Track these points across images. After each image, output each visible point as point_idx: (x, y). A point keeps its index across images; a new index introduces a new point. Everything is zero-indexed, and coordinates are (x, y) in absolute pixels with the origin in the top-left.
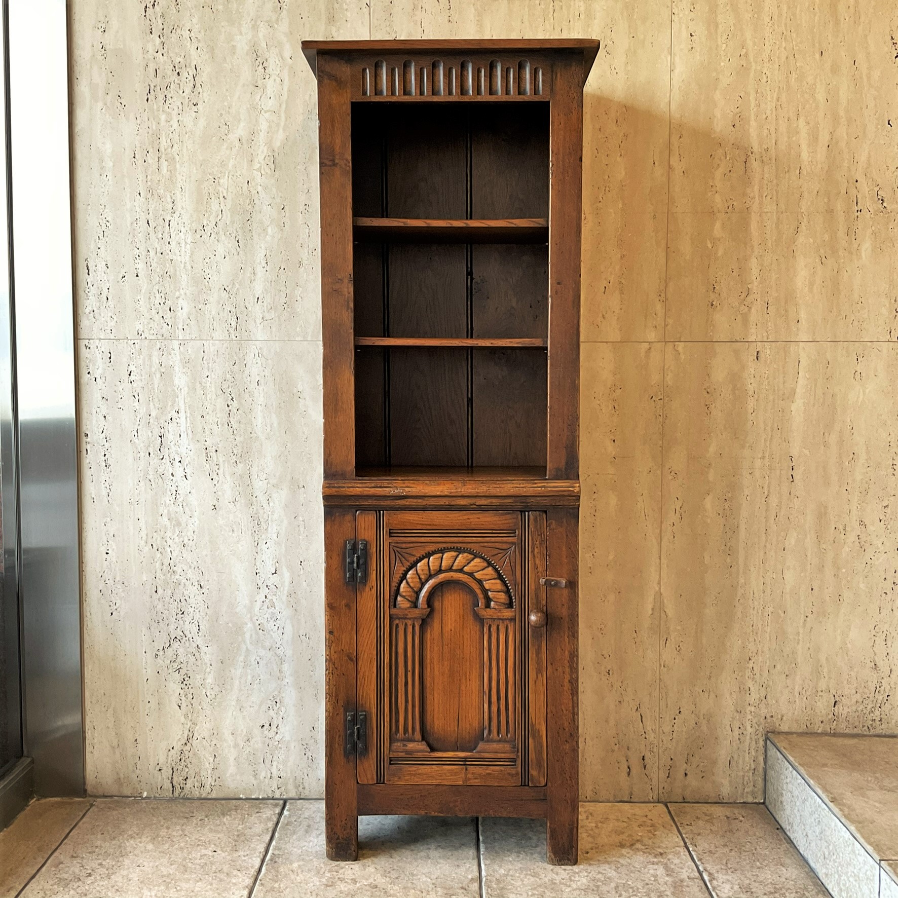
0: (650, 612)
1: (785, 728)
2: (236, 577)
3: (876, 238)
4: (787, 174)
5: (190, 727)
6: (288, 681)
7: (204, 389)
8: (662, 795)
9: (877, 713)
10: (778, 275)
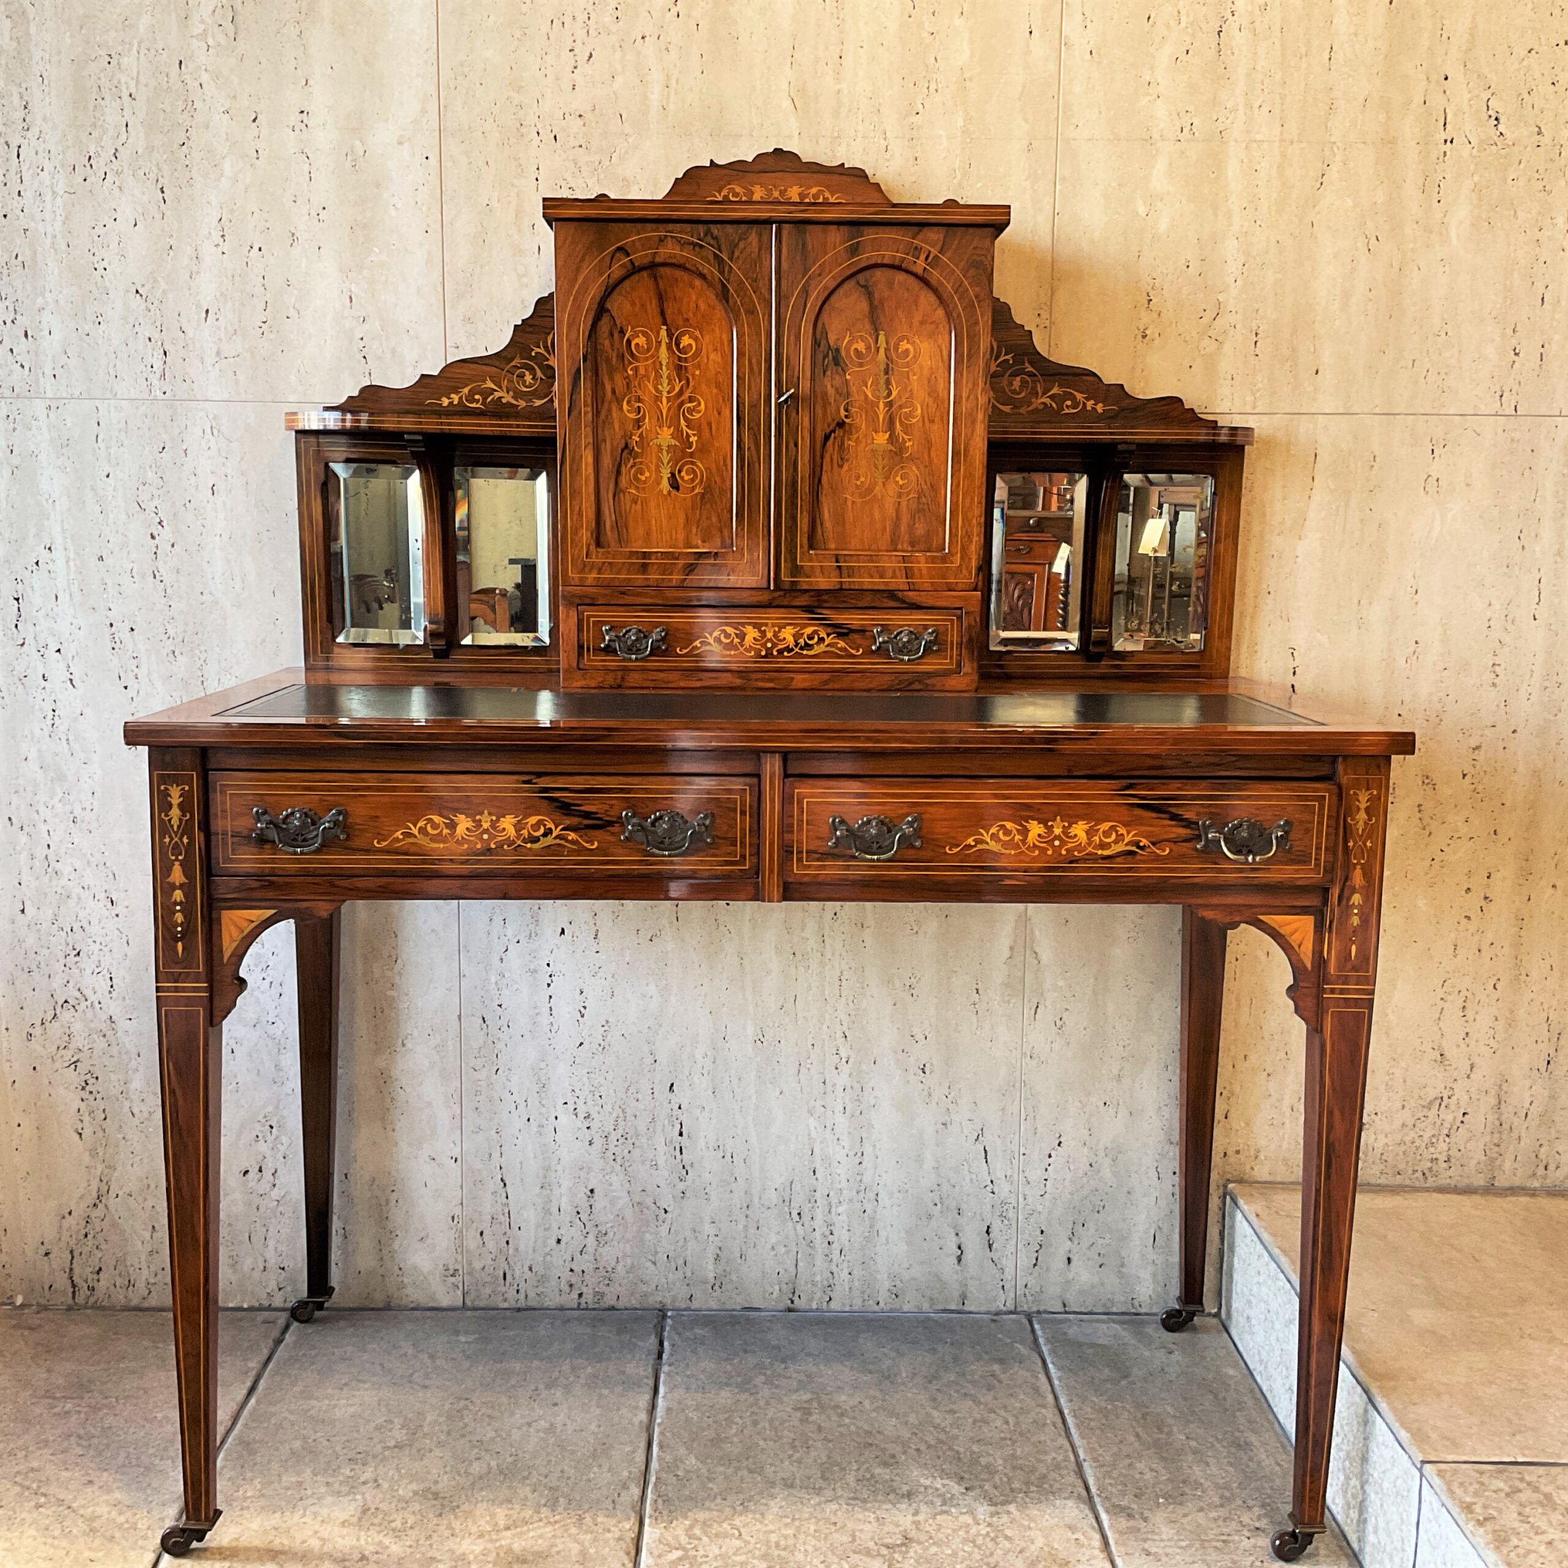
0: (1006, 953)
1: (1261, 1173)
3: (1480, 200)
4: (1304, 60)
5: (102, 1173)
6: (293, 1086)
7: (101, 501)
8: (1023, 1299)
9: (1442, 1146)
10: (1279, 276)
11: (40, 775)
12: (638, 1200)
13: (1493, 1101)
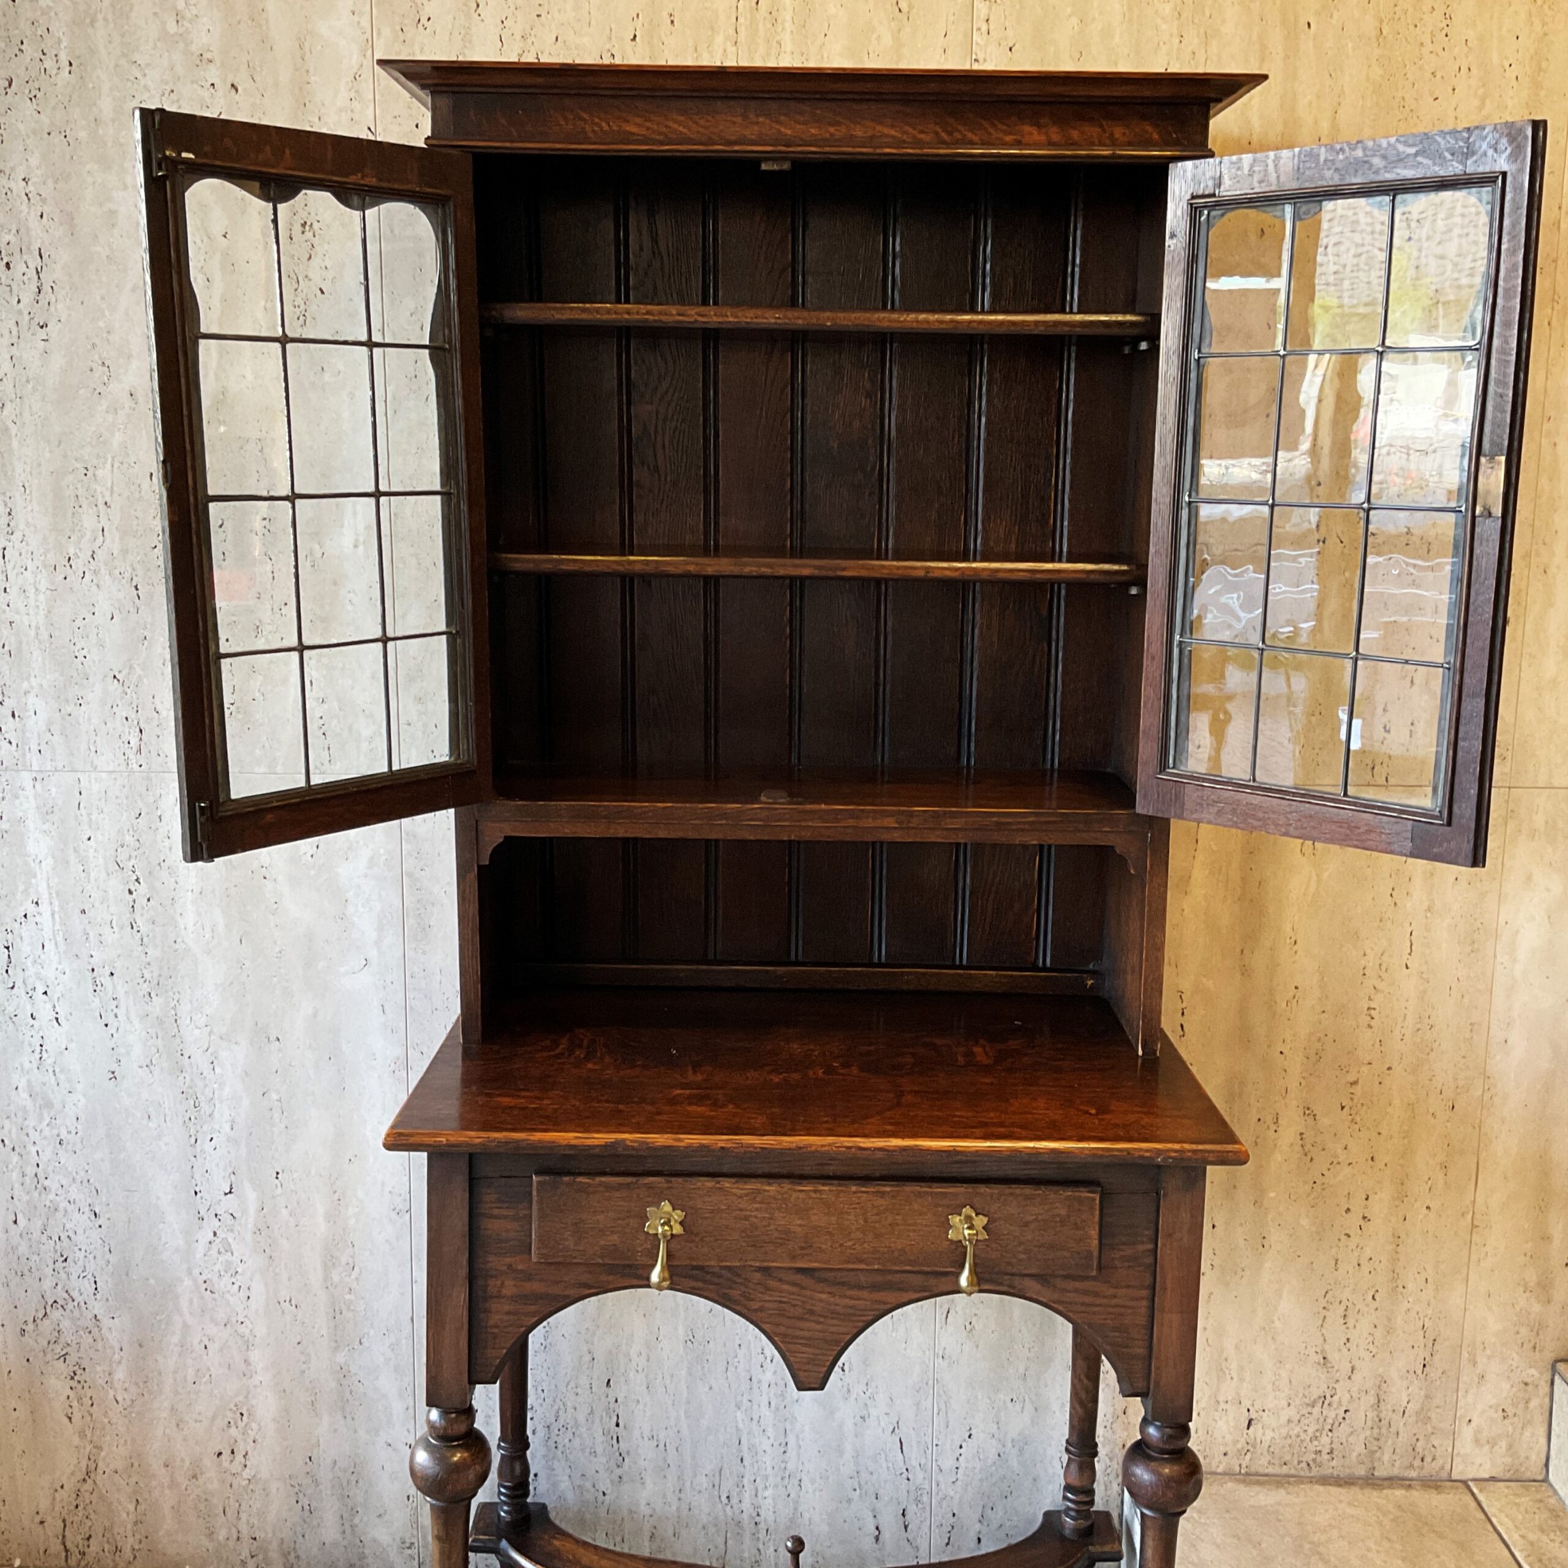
2: (158, 1198)
5: (90, 1452)
6: (261, 1379)
7: (83, 861)
9: (1325, 1440)
11: (29, 1103)
12: (579, 1482)
13: (1373, 1400)
